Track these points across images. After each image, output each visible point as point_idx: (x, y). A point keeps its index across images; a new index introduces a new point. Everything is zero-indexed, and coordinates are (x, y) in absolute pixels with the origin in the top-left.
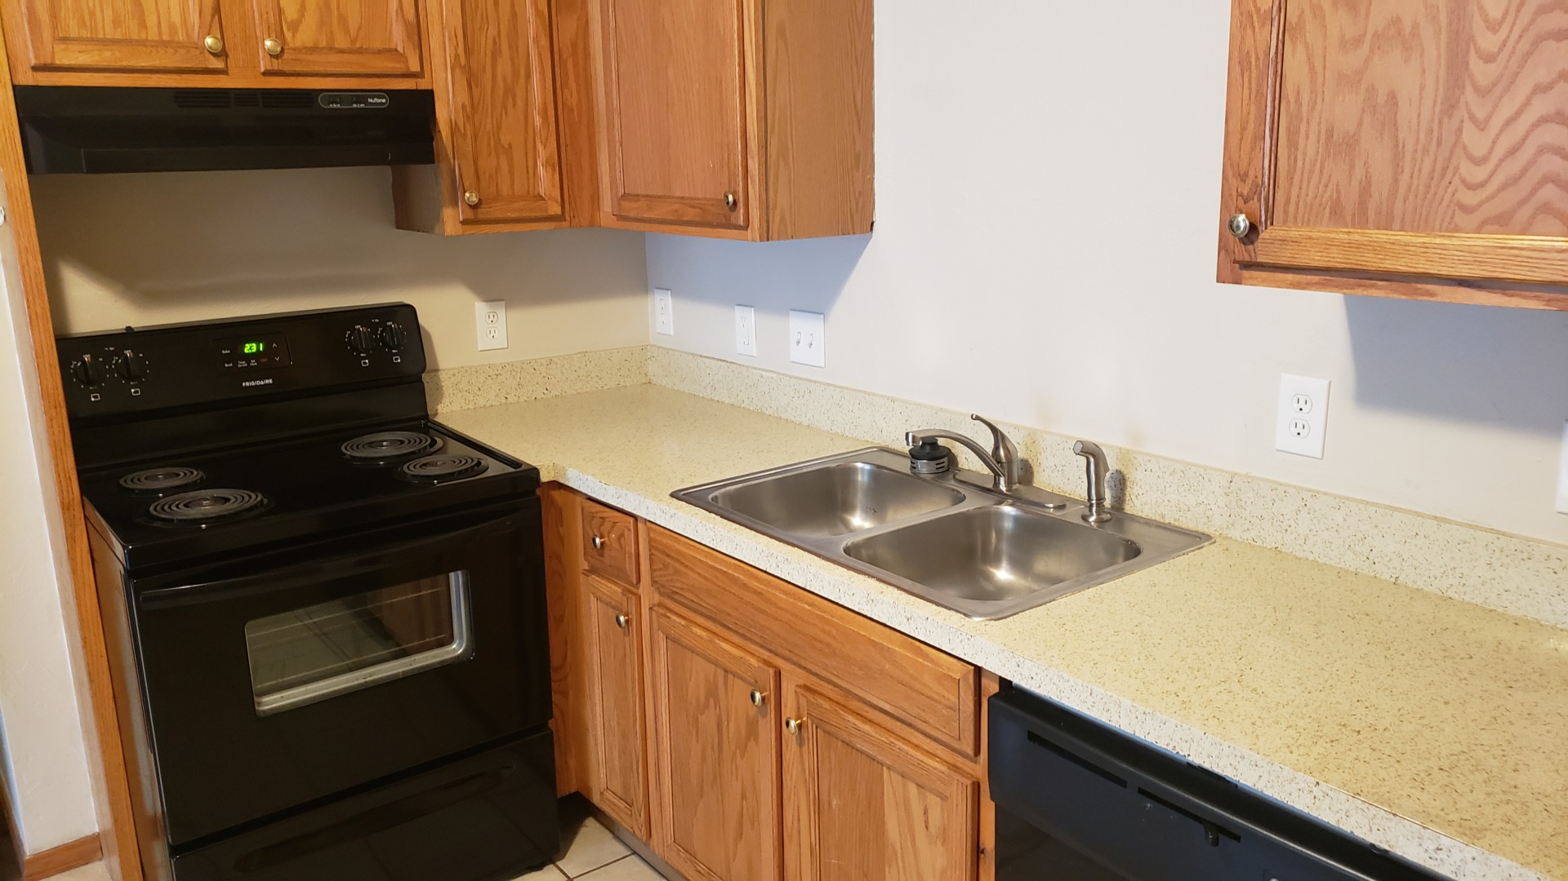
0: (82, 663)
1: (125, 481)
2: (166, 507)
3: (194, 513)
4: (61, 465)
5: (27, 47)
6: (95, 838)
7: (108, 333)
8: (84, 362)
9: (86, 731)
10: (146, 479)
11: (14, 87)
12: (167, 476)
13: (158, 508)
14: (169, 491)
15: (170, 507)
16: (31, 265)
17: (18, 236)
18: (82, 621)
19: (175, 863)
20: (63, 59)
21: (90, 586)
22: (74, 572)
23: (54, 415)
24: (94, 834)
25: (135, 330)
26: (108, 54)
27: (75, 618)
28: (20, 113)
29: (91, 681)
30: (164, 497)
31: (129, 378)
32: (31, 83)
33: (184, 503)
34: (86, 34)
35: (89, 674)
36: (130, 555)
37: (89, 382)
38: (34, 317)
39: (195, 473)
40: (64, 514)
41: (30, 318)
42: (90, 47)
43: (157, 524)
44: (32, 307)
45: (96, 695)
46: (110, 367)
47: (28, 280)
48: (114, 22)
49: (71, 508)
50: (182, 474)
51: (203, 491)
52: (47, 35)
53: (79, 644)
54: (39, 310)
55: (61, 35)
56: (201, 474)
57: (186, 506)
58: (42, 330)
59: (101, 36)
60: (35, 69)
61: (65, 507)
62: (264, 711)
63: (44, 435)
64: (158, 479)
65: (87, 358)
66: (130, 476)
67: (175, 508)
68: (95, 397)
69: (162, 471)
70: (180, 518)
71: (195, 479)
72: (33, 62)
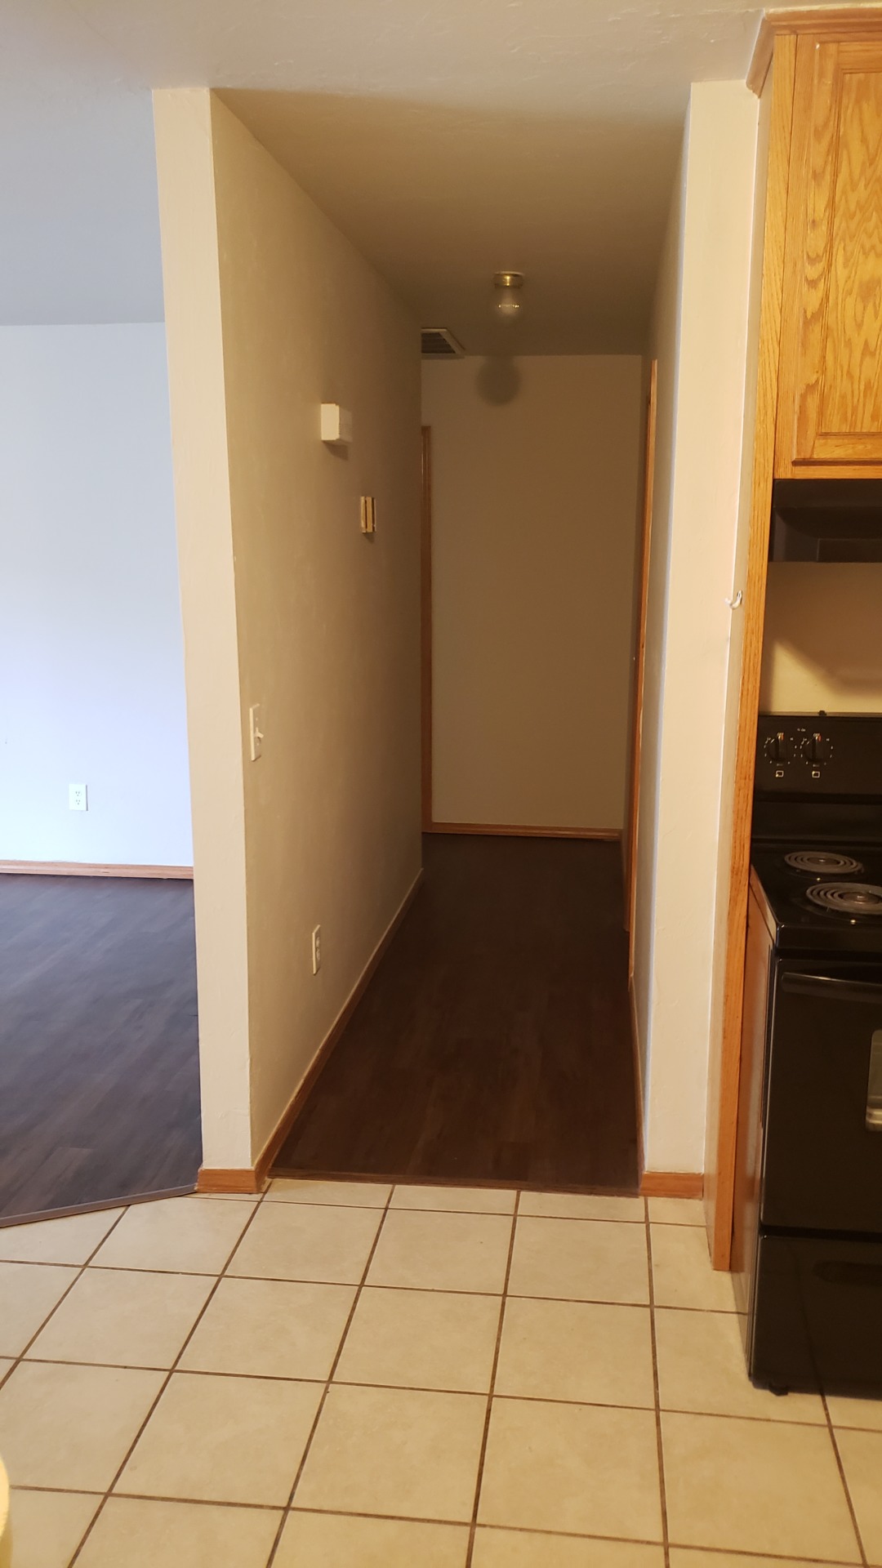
0: (721, 1018)
1: (790, 858)
2: (822, 893)
3: (846, 905)
4: (738, 831)
5: (792, 442)
6: (699, 1178)
7: (803, 715)
8: (777, 739)
9: (712, 1079)
10: (808, 860)
11: (774, 480)
12: (829, 861)
13: (815, 893)
14: (829, 878)
15: (825, 894)
16: (753, 646)
17: (748, 618)
18: (728, 980)
19: (762, 1240)
20: (819, 454)
21: (740, 948)
22: (730, 933)
23: (743, 785)
24: (700, 1174)
25: (828, 715)
26: (861, 447)
27: (722, 975)
28: (774, 507)
29: (724, 1037)
30: (820, 882)
31: (813, 761)
32: (789, 476)
33: (839, 893)
34: (845, 429)
35: (725, 1031)
36: (781, 934)
37: (777, 759)
38: (745, 693)
39: (855, 864)
40: (732, 877)
41: (742, 694)
42: (846, 441)
43: (810, 908)
44: (746, 683)
45: (726, 1050)
46: (798, 747)
47: (747, 660)
48: (872, 417)
49: (739, 874)
50: (842, 863)
51: (859, 885)
52: (811, 431)
53: (721, 999)
54: (750, 687)
55: (823, 431)
56: (860, 866)
57: (841, 896)
58: (749, 707)
59: (858, 430)
60: (795, 463)
61: (735, 872)
62: (874, 1125)
63: (730, 802)
64: (819, 863)
65: (780, 736)
66: (794, 855)
67: (829, 896)
68: (780, 774)
69: (824, 855)
70: (833, 907)
71: (852, 871)
72: (794, 457)
